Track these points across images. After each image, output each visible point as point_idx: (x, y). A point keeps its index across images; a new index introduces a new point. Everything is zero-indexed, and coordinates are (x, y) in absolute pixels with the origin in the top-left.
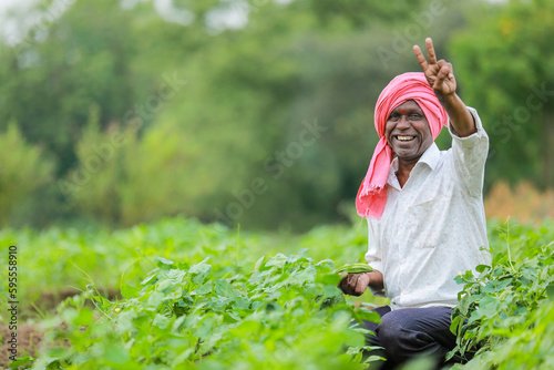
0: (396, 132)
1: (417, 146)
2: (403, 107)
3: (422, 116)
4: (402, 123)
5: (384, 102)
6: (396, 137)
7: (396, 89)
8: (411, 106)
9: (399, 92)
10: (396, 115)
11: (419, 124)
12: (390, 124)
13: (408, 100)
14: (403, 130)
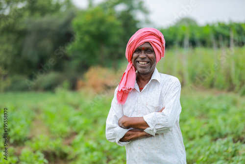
0: (139, 59)
1: (150, 66)
2: (143, 46)
3: (153, 51)
4: (142, 55)
5: (133, 43)
6: (138, 62)
7: (140, 36)
8: (147, 46)
9: (141, 38)
10: (139, 50)
11: (151, 55)
12: (135, 55)
13: (146, 42)
14: (143, 59)
